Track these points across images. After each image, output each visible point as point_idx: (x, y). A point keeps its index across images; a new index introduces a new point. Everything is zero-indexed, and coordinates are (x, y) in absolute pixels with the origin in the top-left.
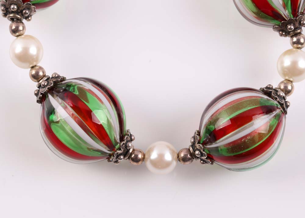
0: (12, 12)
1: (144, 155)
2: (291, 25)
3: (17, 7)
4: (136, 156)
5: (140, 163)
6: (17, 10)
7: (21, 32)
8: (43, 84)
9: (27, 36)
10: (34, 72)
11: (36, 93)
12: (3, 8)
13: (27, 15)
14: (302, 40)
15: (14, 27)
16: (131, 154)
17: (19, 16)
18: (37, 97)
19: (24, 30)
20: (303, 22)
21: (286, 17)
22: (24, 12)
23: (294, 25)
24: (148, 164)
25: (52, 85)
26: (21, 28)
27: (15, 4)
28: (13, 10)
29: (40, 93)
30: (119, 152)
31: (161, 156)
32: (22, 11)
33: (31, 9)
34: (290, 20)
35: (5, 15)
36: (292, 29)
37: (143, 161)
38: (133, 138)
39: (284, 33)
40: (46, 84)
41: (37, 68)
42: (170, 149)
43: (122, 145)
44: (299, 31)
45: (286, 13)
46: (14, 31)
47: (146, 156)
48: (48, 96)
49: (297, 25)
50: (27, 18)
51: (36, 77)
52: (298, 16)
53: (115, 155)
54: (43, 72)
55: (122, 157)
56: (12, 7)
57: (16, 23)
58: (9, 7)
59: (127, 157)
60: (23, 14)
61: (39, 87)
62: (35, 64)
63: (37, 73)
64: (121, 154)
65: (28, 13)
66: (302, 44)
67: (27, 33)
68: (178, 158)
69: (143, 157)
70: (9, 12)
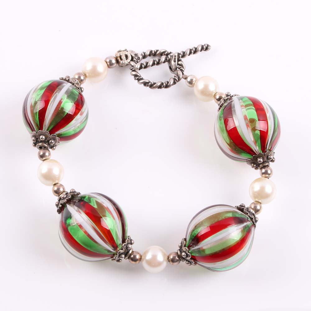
0: (41, 142)
1: (141, 256)
2: (260, 158)
3: (45, 137)
4: (135, 256)
5: (138, 262)
6: (45, 140)
7: (47, 157)
8: (63, 197)
9: (52, 160)
10: (56, 188)
11: (57, 204)
12: (33, 138)
13: (52, 144)
14: (269, 172)
15: (41, 153)
16: (131, 255)
17: (46, 145)
18: (57, 207)
19: (50, 156)
20: (270, 157)
21: (257, 152)
22: (50, 141)
23: (263, 159)
24: (144, 263)
25: (70, 197)
26: (47, 154)
27: (43, 135)
28: (42, 140)
29: (60, 204)
30: (122, 251)
31: (154, 257)
32: (48, 141)
33: (56, 140)
34: (260, 154)
35: (35, 144)
36: (261, 161)
37: (140, 261)
38: (132, 242)
39: (255, 165)
40: (65, 197)
41: (58, 185)
42: (163, 252)
43: (124, 246)
44: (267, 164)
45: (256, 148)
46: (42, 157)
47: (143, 257)
48: (66, 206)
49: (266, 159)
50: (52, 147)
51: (57, 192)
52: (266, 152)
53: (117, 254)
54: (64, 189)
55: (123, 256)
56: (41, 137)
57: (44, 150)
58: (38, 137)
59: (127, 257)
60: (50, 143)
61: (60, 199)
62: (57, 182)
63: (58, 189)
64: (122, 254)
65: (53, 143)
66: (269, 174)
67: (52, 157)
68: (168, 259)
69: (140, 257)
70: (38, 142)
